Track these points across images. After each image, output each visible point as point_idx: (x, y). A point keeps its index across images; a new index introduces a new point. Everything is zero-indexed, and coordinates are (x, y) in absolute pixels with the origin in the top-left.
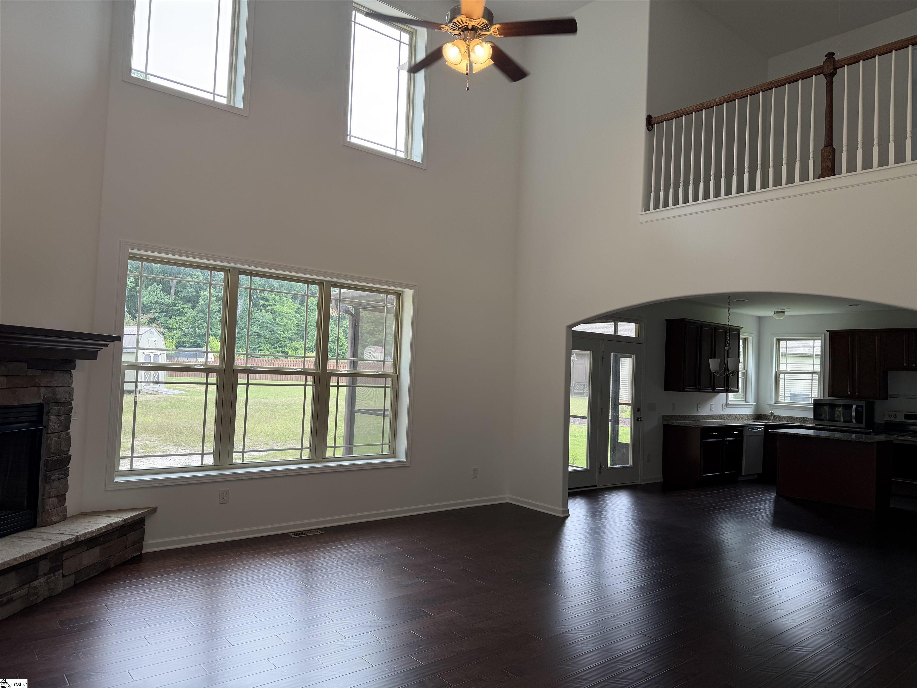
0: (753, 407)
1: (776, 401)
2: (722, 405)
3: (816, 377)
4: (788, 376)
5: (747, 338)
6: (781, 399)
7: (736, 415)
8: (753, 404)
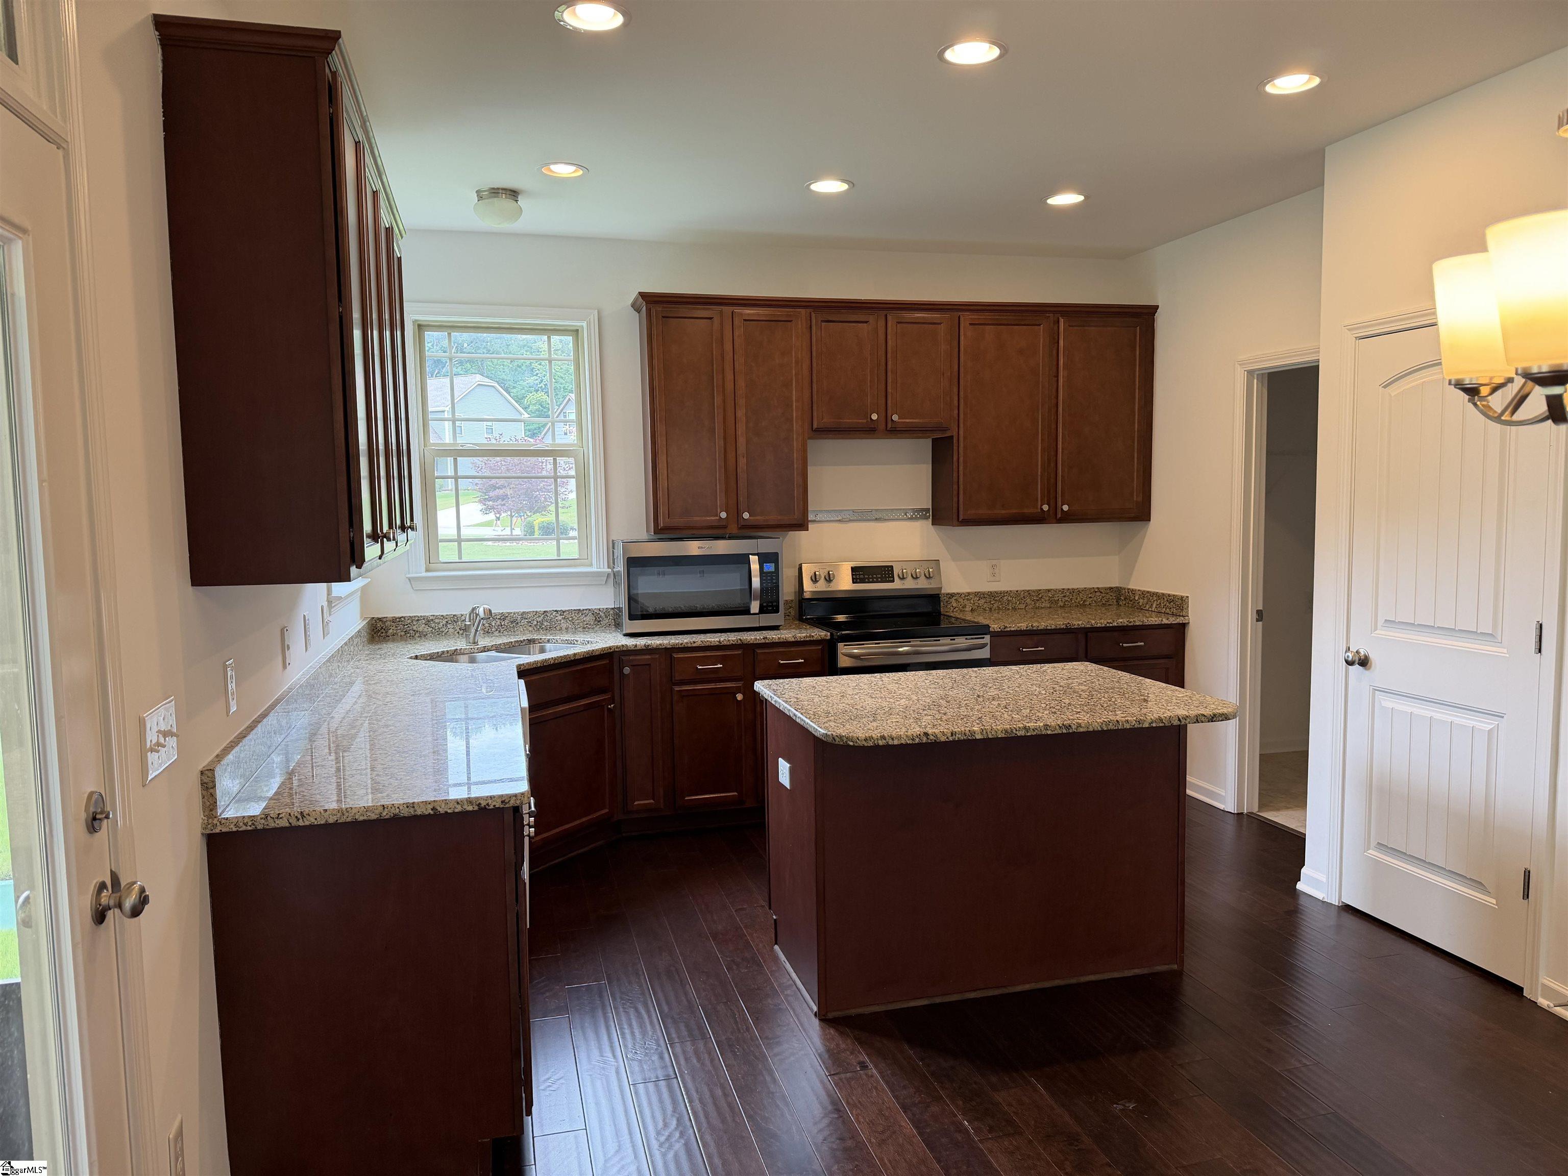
2: (322, 608)
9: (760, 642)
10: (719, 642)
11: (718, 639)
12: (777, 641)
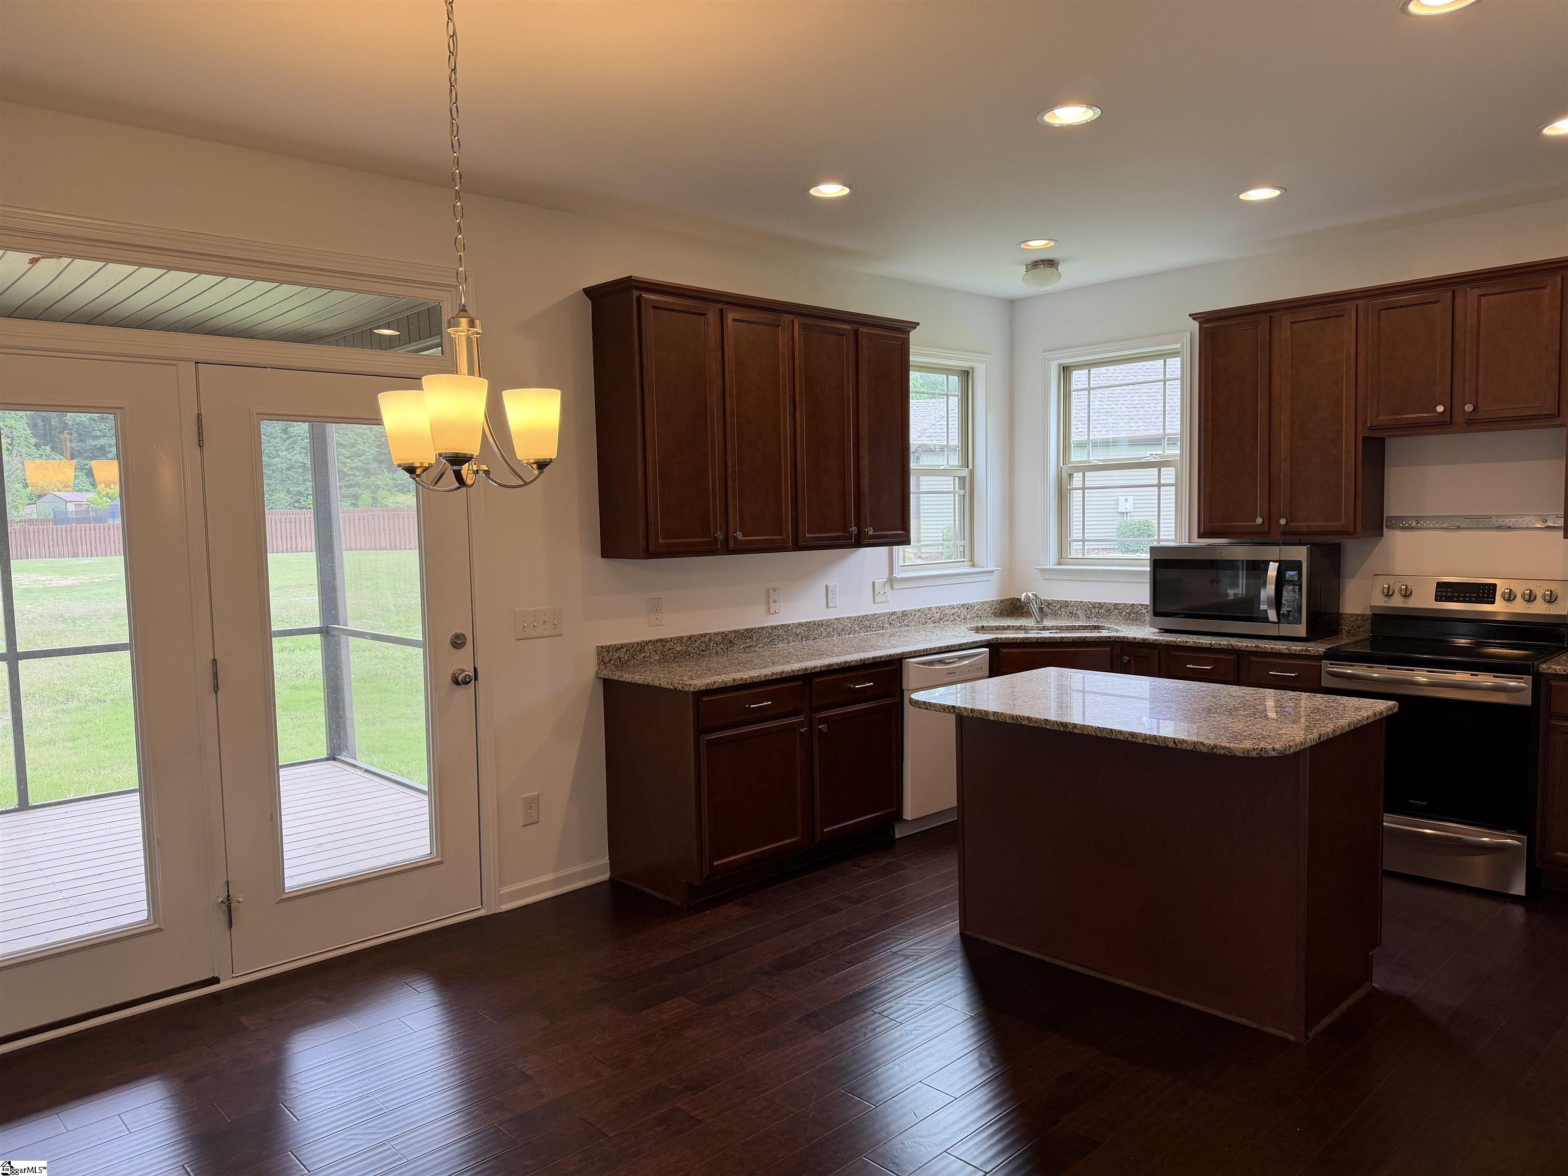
0: (994, 578)
1: (1061, 557)
2: (874, 583)
3: (1169, 475)
4: (1093, 478)
5: (972, 369)
6: (1075, 552)
7: (929, 609)
8: (992, 572)
9: (1251, 650)
10: (1210, 644)
11: (1209, 642)
12: (1269, 651)
